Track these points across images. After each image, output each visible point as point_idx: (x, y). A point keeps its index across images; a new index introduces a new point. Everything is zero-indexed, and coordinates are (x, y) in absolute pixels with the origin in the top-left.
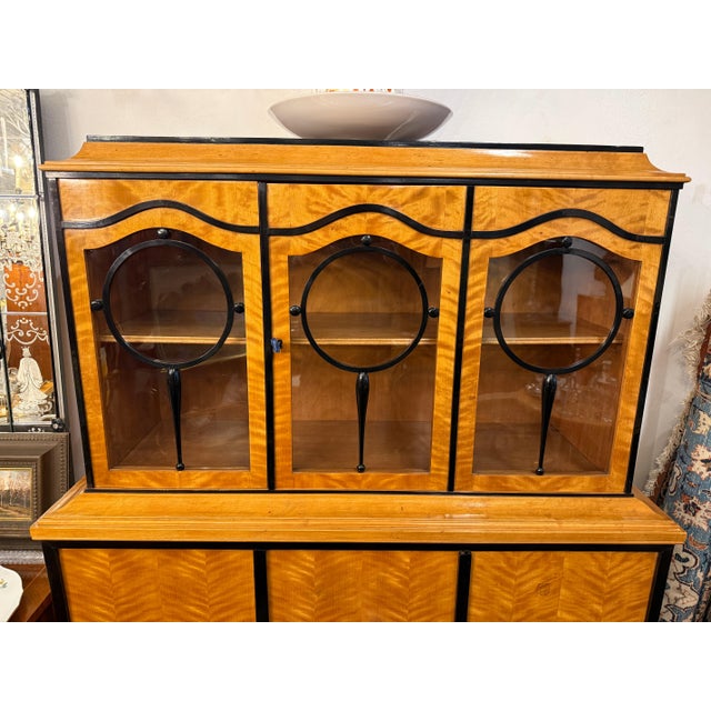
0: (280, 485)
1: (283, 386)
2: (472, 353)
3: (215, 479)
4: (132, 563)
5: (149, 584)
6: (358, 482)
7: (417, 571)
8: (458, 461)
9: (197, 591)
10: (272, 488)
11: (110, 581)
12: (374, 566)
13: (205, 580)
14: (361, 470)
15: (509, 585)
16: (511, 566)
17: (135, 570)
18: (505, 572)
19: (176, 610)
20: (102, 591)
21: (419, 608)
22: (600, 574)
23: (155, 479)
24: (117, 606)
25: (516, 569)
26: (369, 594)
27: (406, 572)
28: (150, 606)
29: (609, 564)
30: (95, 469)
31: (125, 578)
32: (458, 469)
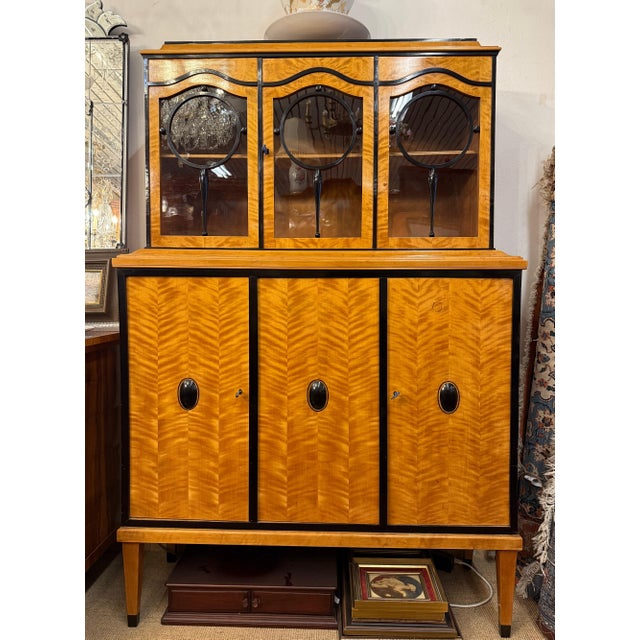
0: (266, 245)
1: (269, 179)
2: (384, 155)
3: (226, 242)
4: (172, 288)
5: (181, 304)
6: (315, 244)
7: (353, 293)
8: (378, 228)
9: (212, 309)
10: (261, 247)
11: (156, 301)
12: (325, 290)
13: (217, 302)
14: (318, 236)
15: (413, 303)
16: (415, 290)
17: (172, 294)
18: (411, 294)
19: (197, 324)
20: (150, 309)
21: (355, 321)
22: (474, 296)
23: (189, 241)
24: (159, 321)
25: (418, 291)
26: (323, 311)
27: (346, 294)
28: (180, 320)
29: (480, 289)
30: (152, 234)
31: (166, 300)
32: (379, 233)
